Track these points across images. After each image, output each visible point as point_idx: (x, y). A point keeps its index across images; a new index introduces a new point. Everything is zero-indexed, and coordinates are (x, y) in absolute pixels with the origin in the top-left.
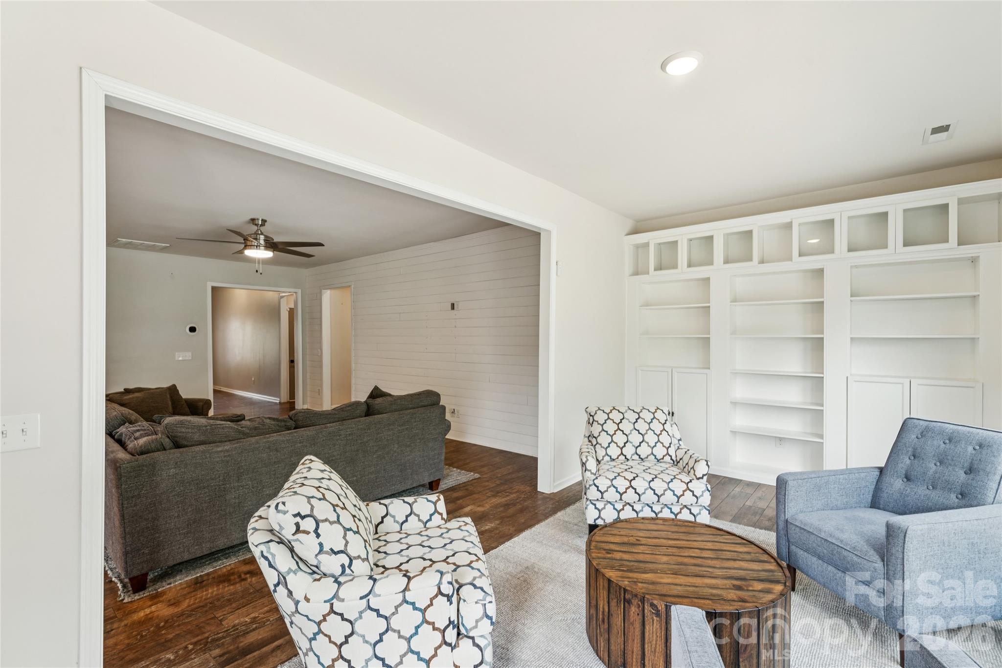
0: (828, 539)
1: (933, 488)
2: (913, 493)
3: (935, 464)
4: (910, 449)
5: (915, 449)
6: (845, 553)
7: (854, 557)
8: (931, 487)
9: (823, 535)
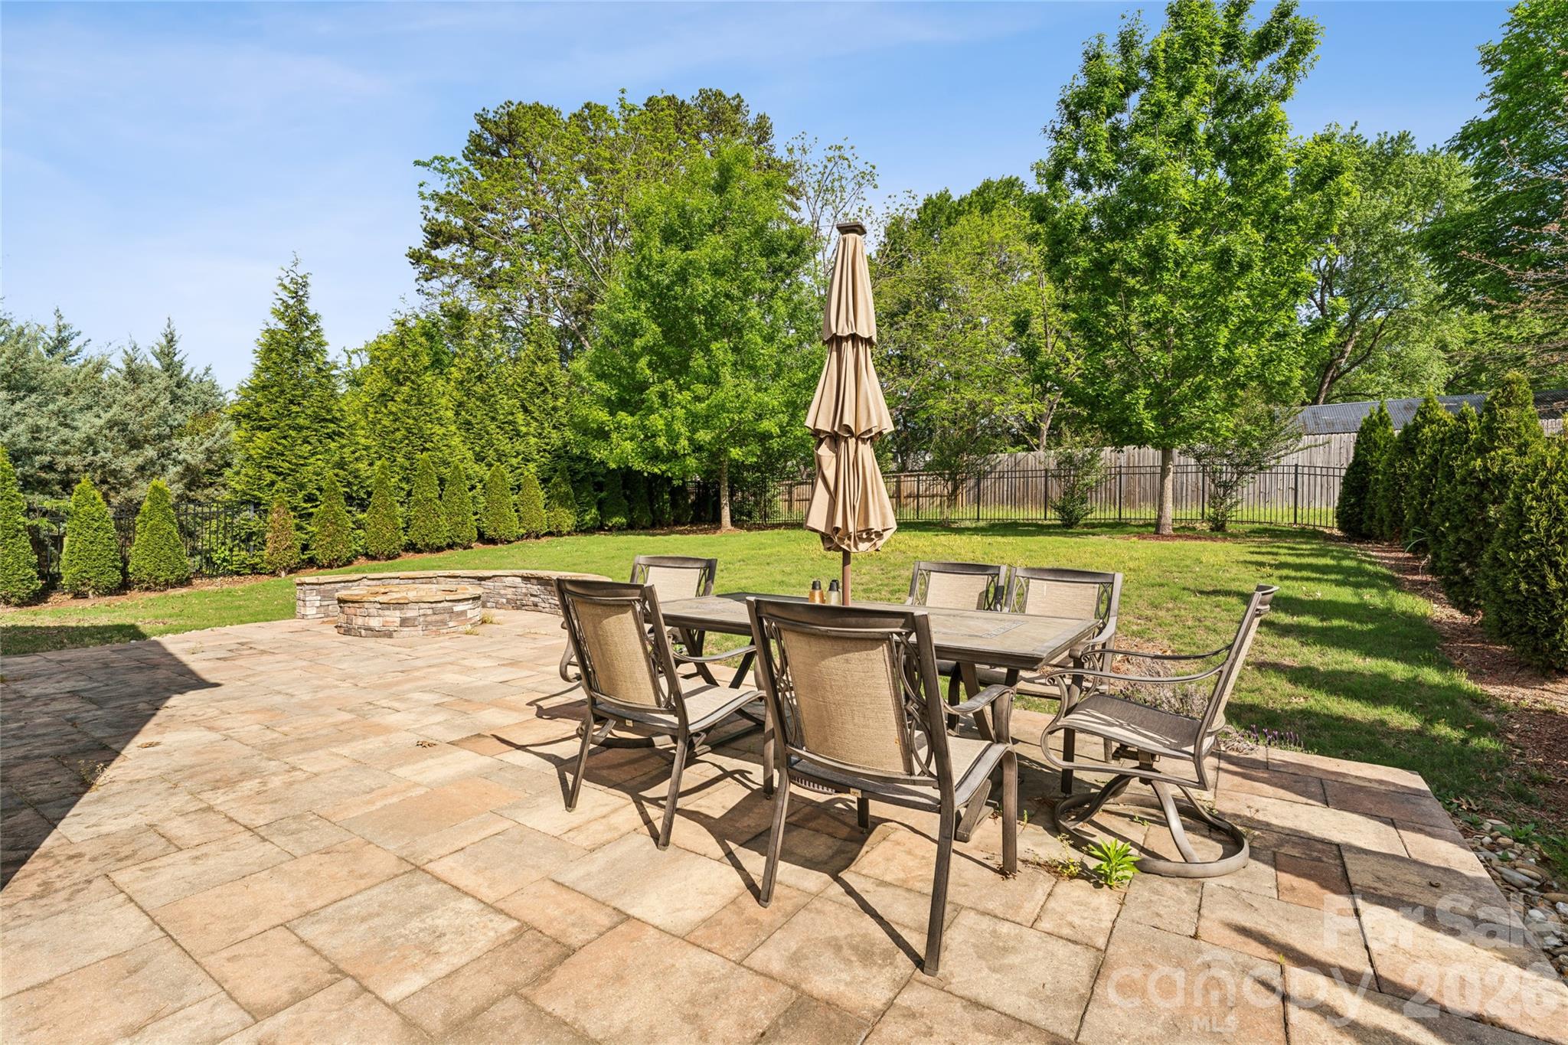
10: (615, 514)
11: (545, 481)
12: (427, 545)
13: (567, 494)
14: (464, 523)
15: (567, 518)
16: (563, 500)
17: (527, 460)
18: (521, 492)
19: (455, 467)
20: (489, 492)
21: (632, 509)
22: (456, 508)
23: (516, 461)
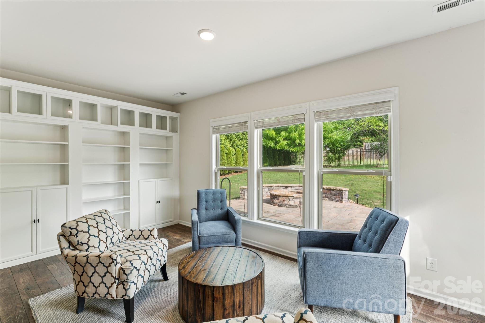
0: (218, 234)
1: (214, 209)
2: (210, 213)
3: (213, 202)
4: (205, 200)
5: (206, 199)
6: (225, 236)
7: (228, 235)
8: (213, 210)
9: (216, 234)
17: (243, 147)
18: (243, 157)
19: (229, 149)
20: (236, 157)
21: (269, 161)
22: (230, 162)
23: (241, 147)
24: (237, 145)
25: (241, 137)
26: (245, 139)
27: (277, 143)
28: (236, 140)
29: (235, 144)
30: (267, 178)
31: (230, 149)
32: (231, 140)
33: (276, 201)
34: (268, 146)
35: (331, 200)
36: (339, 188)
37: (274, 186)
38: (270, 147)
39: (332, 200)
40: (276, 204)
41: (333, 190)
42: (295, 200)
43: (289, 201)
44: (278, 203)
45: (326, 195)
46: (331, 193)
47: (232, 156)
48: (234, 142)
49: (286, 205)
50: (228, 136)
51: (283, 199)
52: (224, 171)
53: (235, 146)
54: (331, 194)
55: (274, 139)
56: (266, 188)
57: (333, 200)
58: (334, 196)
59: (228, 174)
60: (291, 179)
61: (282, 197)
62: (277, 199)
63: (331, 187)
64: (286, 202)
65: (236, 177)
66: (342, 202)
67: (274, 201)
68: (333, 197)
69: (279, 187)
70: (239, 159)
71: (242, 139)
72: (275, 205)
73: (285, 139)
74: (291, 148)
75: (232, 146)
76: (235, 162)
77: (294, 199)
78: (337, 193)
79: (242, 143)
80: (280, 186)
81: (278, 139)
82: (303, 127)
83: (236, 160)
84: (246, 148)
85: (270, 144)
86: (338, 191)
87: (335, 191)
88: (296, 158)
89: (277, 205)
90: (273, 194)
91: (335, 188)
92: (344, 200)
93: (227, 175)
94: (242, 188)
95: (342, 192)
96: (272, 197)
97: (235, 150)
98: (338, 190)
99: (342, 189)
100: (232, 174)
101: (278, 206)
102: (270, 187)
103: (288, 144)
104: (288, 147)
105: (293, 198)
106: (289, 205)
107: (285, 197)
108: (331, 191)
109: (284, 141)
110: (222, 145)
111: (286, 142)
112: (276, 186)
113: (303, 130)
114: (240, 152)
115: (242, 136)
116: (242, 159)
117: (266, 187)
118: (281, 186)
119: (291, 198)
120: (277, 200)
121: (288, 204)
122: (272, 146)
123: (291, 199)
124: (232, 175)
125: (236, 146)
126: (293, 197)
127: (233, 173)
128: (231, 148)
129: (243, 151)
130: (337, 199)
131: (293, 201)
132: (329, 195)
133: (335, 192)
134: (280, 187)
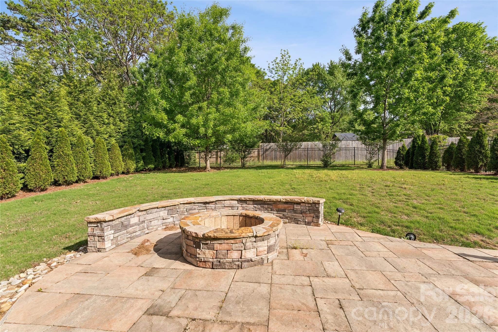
10: (149, 164)
11: (121, 147)
12: (66, 181)
13: (132, 154)
14: (86, 169)
15: (133, 166)
16: (130, 157)
17: (110, 136)
18: (110, 152)
19: (79, 137)
20: (96, 152)
21: (156, 161)
22: (81, 160)
23: (106, 136)
24: (98, 133)
25: (107, 121)
26: (114, 125)
27: (168, 132)
28: (96, 123)
29: (93, 131)
30: (156, 187)
31: (82, 137)
32: (85, 122)
33: (204, 253)
34: (154, 137)
35: (294, 222)
36: (312, 199)
37: (181, 204)
38: (158, 137)
39: (297, 222)
40: (205, 262)
41: (298, 203)
42: (259, 244)
43: (243, 251)
44: (211, 260)
45: (284, 213)
46: (295, 209)
47: (85, 149)
48: (92, 125)
49: (237, 263)
50: (80, 115)
51: (225, 246)
52: (66, 177)
53: (93, 133)
54: (295, 211)
55: (166, 127)
56: (163, 209)
57: (299, 222)
58: (302, 215)
59: (77, 182)
60: (198, 186)
61: (222, 241)
62: (208, 249)
63: (296, 198)
64: (235, 255)
65: (94, 187)
66: (318, 225)
67: (199, 254)
68: (299, 216)
69: (191, 205)
70: (102, 155)
71: (109, 124)
72: (201, 264)
73: (183, 126)
74: (191, 140)
75: (87, 133)
76: (93, 160)
77: (255, 242)
78: (308, 208)
79: (108, 130)
80: (194, 203)
81: (171, 127)
82: (209, 110)
83: (94, 158)
84: (115, 140)
85: (158, 134)
86: (310, 205)
87: (302, 204)
88: (190, 159)
89: (207, 266)
90: (196, 233)
91: (305, 199)
92: (321, 221)
93: (74, 184)
94: (94, 221)
95: (317, 206)
96: (192, 243)
97: (94, 141)
98: (309, 203)
99: (319, 201)
100: (87, 182)
101: (212, 268)
102: (171, 208)
103: (186, 135)
104: (188, 139)
105: (254, 239)
106: (245, 261)
107: (232, 241)
108: (295, 205)
109: (181, 129)
110: (63, 129)
111: (184, 131)
112: (184, 204)
113: (210, 115)
114: (103, 144)
115: (108, 119)
116: (108, 156)
117: (163, 207)
118: (196, 203)
119: (248, 240)
120: (207, 251)
121: (241, 258)
122: (161, 136)
123: (249, 244)
124: (86, 184)
125: (95, 133)
126: (253, 236)
127: (89, 180)
128: (84, 137)
129: (109, 143)
130: (306, 220)
131: (254, 247)
132: (291, 212)
133: (302, 208)
134: (193, 205)
